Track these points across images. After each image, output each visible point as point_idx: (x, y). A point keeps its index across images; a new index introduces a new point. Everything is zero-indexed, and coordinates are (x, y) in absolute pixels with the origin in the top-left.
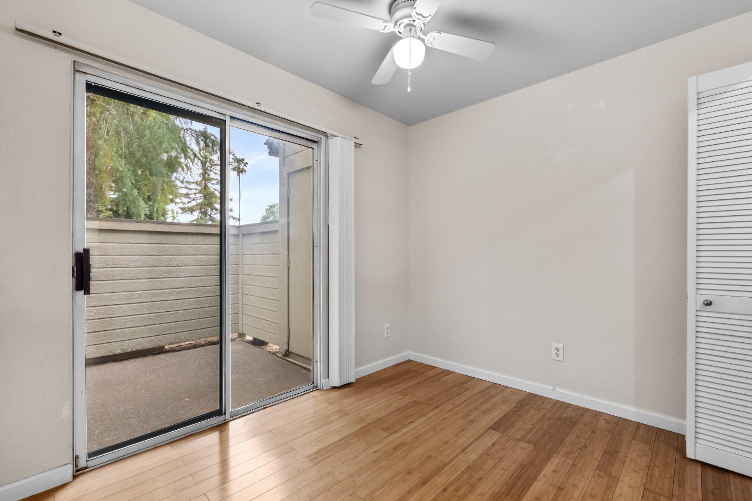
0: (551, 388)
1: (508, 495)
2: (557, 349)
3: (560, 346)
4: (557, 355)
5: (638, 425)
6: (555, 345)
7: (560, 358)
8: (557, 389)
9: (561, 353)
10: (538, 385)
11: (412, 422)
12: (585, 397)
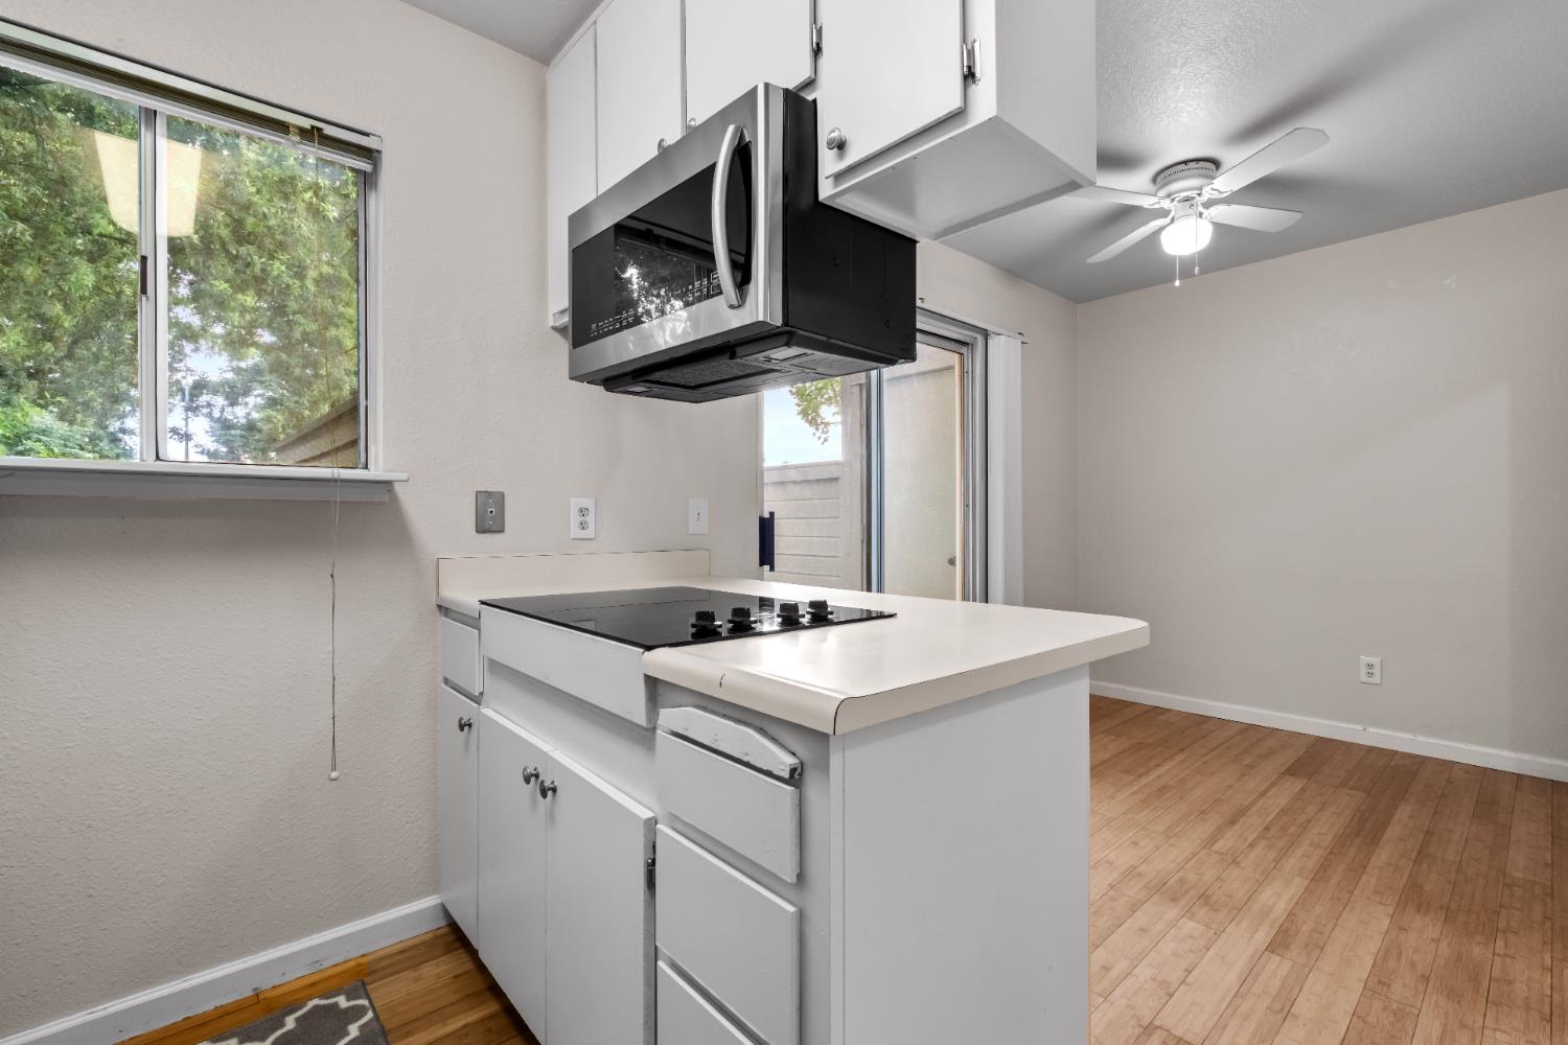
0: (1361, 728)
1: (1358, 835)
2: (1370, 666)
3: (1375, 660)
4: (1370, 675)
5: (1519, 777)
6: (1365, 659)
7: (1376, 679)
8: (1371, 729)
9: (1377, 671)
10: (1334, 723)
11: (1158, 766)
12: (1421, 738)
